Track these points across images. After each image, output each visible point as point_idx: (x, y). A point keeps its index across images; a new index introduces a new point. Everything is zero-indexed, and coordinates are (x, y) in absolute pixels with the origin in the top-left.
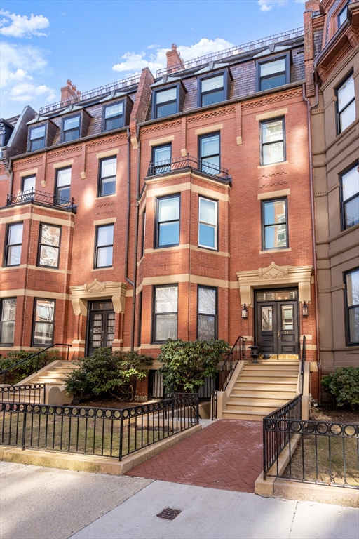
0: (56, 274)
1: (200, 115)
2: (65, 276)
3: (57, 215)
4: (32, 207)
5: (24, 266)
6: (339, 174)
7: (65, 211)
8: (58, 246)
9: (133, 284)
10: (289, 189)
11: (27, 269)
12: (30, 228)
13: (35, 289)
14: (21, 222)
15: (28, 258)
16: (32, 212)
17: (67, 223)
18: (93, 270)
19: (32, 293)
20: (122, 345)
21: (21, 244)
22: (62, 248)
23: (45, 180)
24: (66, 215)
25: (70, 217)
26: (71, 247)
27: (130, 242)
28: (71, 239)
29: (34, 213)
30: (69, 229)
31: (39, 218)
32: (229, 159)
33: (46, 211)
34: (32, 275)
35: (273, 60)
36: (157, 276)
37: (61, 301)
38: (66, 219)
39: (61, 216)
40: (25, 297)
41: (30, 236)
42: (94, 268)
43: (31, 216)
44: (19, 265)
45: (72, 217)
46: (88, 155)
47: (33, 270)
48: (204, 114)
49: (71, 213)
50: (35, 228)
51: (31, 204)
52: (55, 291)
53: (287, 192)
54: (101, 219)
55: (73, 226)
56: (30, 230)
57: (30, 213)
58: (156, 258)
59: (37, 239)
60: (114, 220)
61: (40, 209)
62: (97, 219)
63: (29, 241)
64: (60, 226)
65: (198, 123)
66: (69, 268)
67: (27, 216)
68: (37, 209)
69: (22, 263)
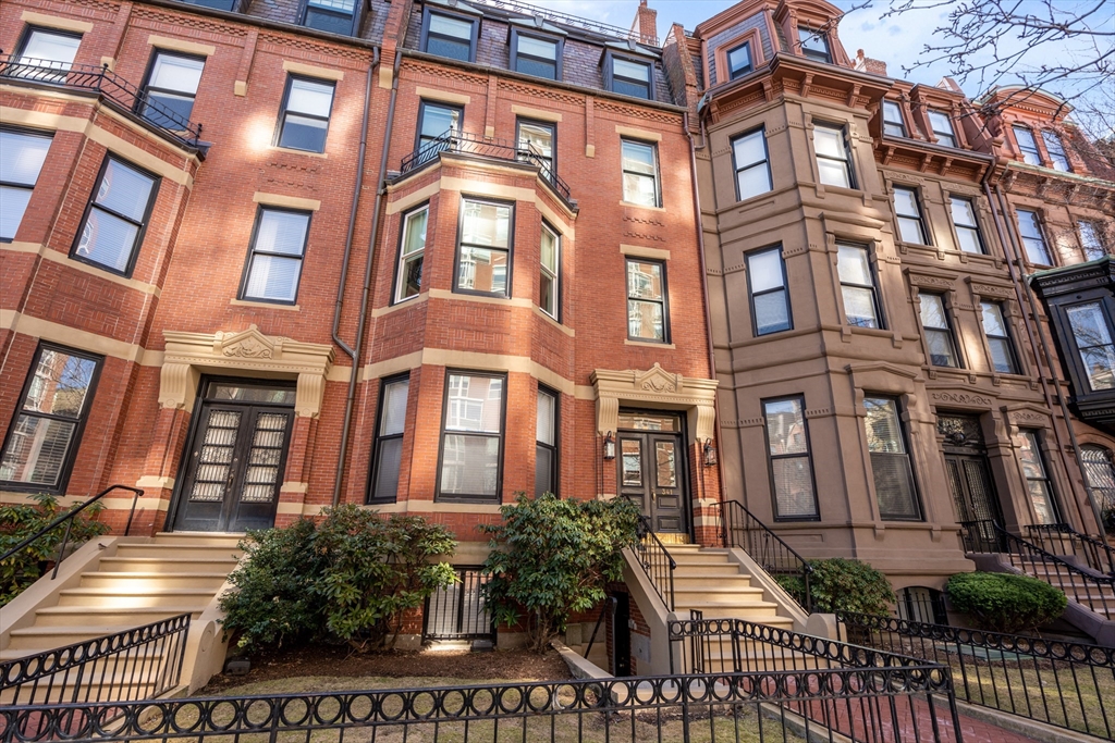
0: (122, 289)
1: (523, 86)
2: (146, 300)
3: (153, 149)
4: (96, 109)
5: (34, 248)
6: (744, 252)
7: (179, 145)
8: (139, 219)
9: (355, 354)
10: (669, 252)
11: (39, 256)
12: (77, 155)
13: (48, 317)
14: (49, 133)
15: (50, 228)
16: (91, 120)
17: (179, 176)
18: (234, 302)
19: (34, 327)
20: (306, 499)
21: (30, 188)
22: (150, 229)
23: (115, 58)
24: (179, 156)
25: (187, 166)
26: (175, 232)
27: (354, 262)
28: (180, 215)
29: (97, 123)
30: (180, 190)
31: (105, 138)
32: (571, 173)
33: (129, 130)
34: (49, 277)
35: (631, 61)
36: (457, 348)
37: (121, 363)
38: (176, 165)
39: (165, 155)
40: (11, 332)
41: (70, 175)
42: (238, 298)
43: (88, 128)
44: (9, 241)
45: (194, 165)
46: (261, 55)
47: (54, 264)
48: (531, 87)
49: (193, 156)
50: (90, 163)
51: (95, 101)
52: (110, 335)
53: (664, 254)
54: (277, 193)
55: (190, 188)
56: (75, 161)
57: (87, 121)
58: (456, 313)
59: (88, 189)
60: (315, 205)
61: (114, 120)
62: (267, 190)
63: (66, 186)
64: (156, 178)
65: (519, 97)
66: (160, 284)
67: (79, 125)
68: (107, 118)
69: (21, 236)
